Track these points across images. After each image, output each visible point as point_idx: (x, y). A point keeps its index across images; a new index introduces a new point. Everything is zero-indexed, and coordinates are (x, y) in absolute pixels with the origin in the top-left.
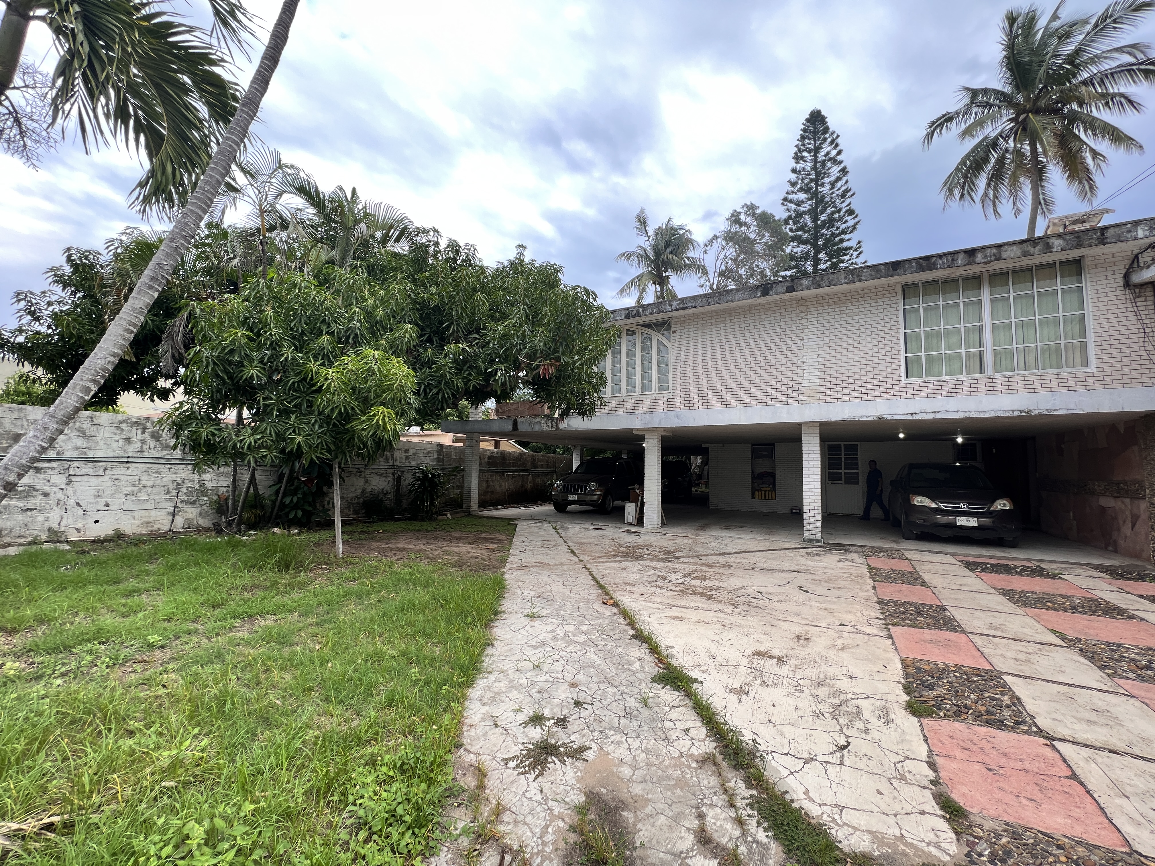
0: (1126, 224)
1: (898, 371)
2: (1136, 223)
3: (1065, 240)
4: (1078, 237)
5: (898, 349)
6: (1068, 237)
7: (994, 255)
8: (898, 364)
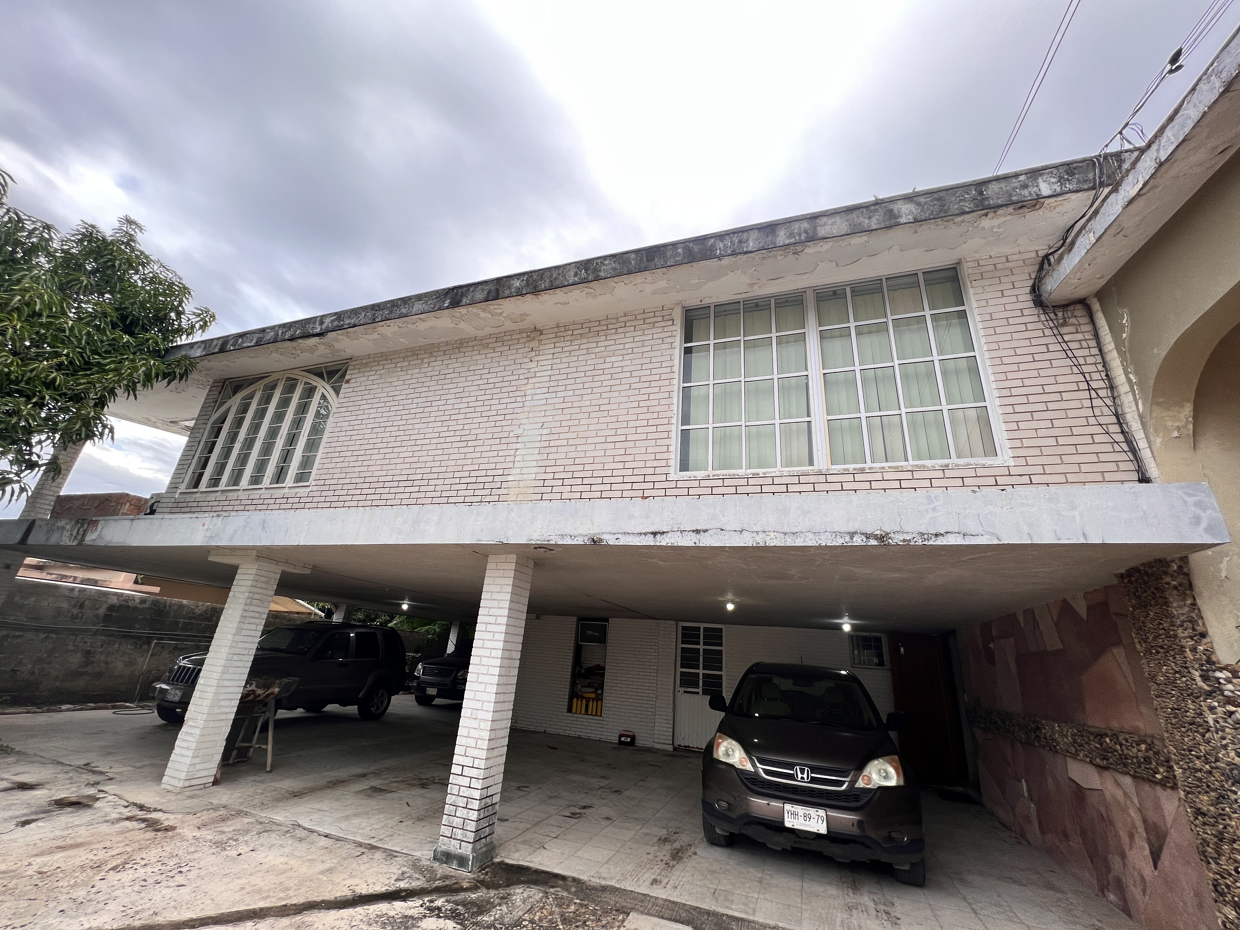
0: (1016, 175)
1: (665, 456)
2: (1035, 173)
3: (918, 204)
4: (939, 199)
5: (669, 414)
6: (922, 200)
7: (806, 232)
8: (666, 442)
